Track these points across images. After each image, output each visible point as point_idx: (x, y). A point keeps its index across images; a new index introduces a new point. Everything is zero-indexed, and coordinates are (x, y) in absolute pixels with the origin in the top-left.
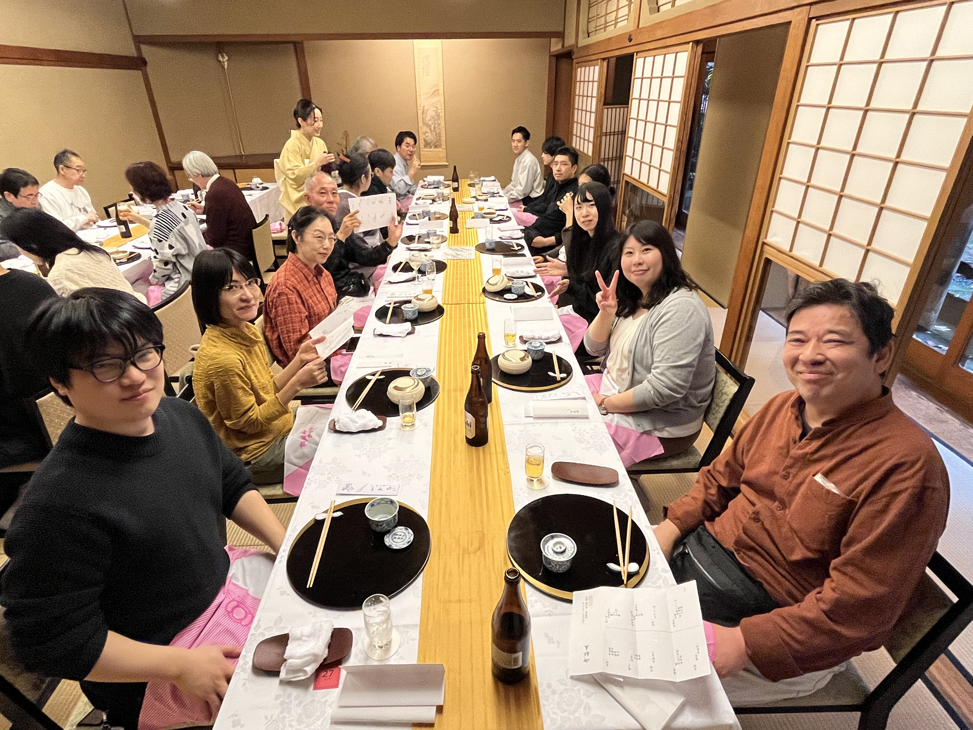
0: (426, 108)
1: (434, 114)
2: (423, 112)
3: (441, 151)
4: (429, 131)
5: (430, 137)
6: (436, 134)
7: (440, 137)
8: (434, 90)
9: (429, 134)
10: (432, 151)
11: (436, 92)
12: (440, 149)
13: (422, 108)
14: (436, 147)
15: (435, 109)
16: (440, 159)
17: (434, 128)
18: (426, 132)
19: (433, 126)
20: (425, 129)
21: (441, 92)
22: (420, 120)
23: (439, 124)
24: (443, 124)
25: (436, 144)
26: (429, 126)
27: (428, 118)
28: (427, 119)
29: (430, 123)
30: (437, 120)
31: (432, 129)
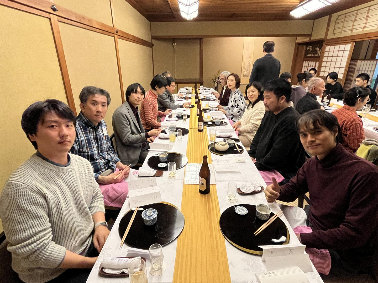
0: (245, 63)
1: (248, 65)
5: (246, 73)
6: (248, 72)
8: (249, 56)
10: (245, 78)
15: (249, 63)
18: (244, 71)
20: (244, 70)
21: (252, 57)
22: (243, 67)
27: (246, 66)
28: (245, 67)
29: (246, 68)
30: (249, 67)
31: (247, 70)
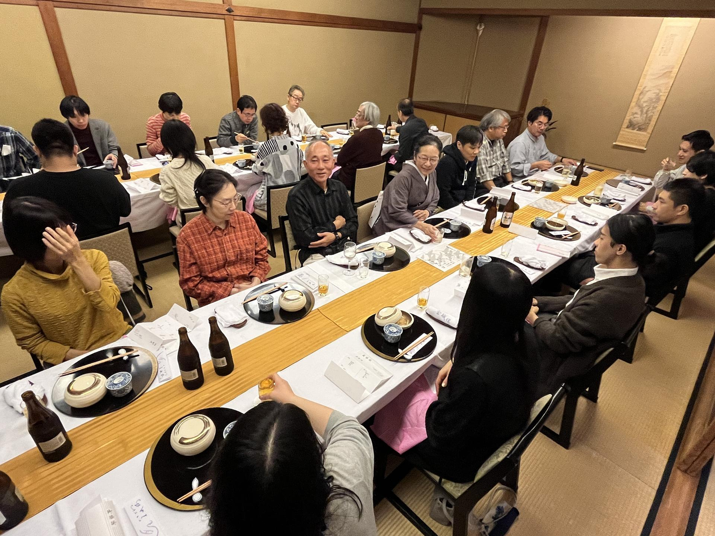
0: (647, 89)
1: (653, 96)
2: (642, 93)
3: (644, 136)
4: (639, 113)
5: (639, 118)
6: (646, 117)
7: (650, 120)
8: (665, 71)
9: (639, 116)
10: (635, 133)
11: (666, 74)
12: (645, 133)
13: (642, 88)
14: (640, 129)
15: (658, 91)
16: (640, 143)
17: (647, 111)
18: (636, 113)
19: (646, 108)
20: (636, 110)
21: (673, 75)
22: (635, 100)
23: (655, 108)
24: (660, 108)
25: (641, 127)
26: (641, 107)
27: (646, 98)
28: (643, 100)
29: (645, 105)
30: (655, 102)
31: (645, 111)
